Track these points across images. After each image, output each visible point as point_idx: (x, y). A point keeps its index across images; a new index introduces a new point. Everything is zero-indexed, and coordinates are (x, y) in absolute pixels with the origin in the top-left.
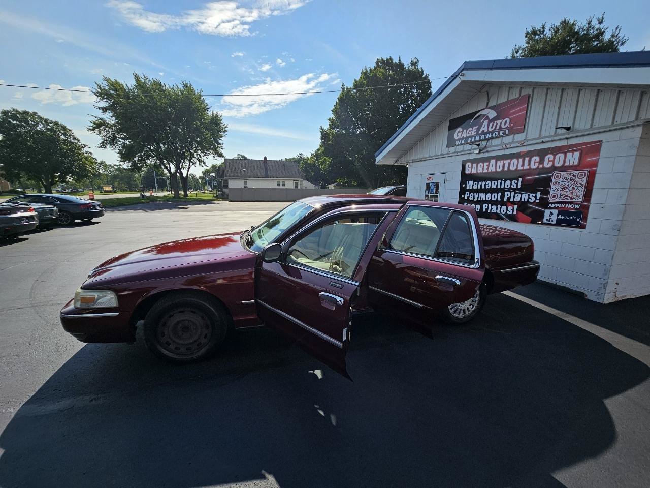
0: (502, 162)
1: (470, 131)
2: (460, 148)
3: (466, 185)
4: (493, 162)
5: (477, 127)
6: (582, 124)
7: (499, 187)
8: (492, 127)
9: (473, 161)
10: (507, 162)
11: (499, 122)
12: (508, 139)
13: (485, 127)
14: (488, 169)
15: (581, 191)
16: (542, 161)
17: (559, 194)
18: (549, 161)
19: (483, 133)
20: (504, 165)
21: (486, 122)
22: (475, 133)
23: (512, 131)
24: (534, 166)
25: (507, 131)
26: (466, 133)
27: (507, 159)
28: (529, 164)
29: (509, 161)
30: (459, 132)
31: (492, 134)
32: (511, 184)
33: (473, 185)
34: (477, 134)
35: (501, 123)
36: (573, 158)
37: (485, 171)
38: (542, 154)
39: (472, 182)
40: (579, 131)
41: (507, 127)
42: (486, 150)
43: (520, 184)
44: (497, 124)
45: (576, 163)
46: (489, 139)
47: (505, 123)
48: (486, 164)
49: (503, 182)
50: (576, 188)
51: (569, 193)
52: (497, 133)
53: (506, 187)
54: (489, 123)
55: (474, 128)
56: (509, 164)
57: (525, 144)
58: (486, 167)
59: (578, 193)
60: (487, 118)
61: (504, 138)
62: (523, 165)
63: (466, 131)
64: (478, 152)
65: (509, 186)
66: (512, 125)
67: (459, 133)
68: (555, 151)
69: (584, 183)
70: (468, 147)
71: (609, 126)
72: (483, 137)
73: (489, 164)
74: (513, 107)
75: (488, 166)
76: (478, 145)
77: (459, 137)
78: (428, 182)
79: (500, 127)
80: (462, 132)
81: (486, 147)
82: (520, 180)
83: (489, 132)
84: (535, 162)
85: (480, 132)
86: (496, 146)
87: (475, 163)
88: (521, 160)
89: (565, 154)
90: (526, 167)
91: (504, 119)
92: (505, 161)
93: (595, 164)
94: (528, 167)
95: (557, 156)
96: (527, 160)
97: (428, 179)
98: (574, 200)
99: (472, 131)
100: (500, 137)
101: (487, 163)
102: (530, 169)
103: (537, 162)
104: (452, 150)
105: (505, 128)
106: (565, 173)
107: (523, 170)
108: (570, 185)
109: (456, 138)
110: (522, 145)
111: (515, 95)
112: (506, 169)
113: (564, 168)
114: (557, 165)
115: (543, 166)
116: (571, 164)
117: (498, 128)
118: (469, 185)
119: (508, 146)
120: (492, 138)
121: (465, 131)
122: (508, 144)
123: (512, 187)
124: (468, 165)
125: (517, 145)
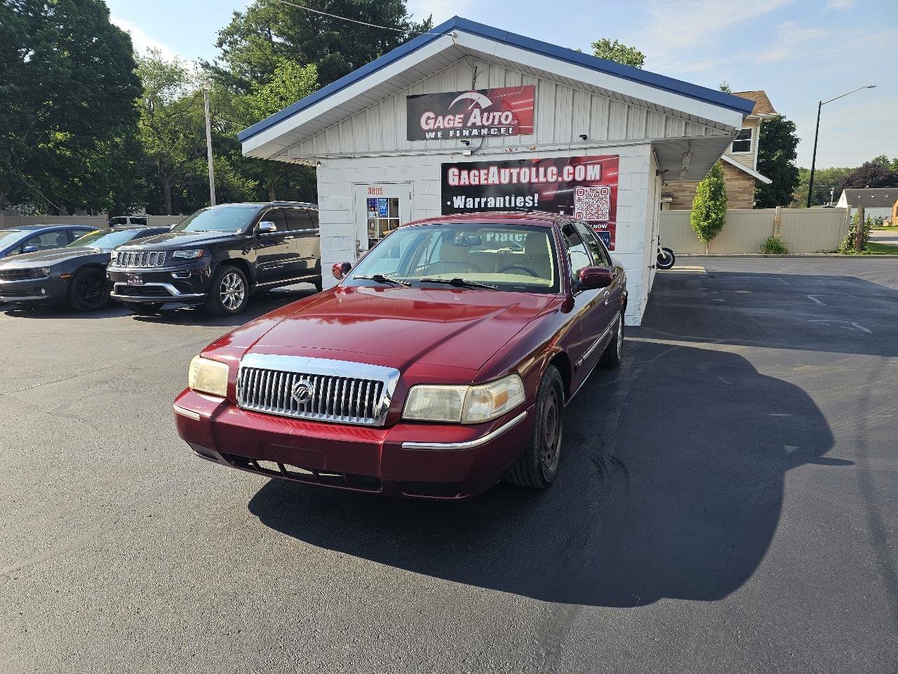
0: (507, 170)
1: (450, 119)
2: (436, 144)
3: (452, 203)
4: (494, 169)
5: (462, 116)
6: (598, 134)
7: (507, 205)
8: (487, 121)
9: (461, 166)
10: (515, 171)
11: (497, 114)
12: (513, 140)
13: (476, 118)
14: (487, 179)
15: (606, 208)
16: (560, 173)
17: (584, 213)
18: (569, 174)
19: (474, 126)
20: (511, 175)
21: (477, 111)
22: (461, 125)
23: (517, 131)
24: (551, 179)
25: (511, 129)
26: (442, 123)
27: (515, 167)
28: (545, 176)
29: (518, 170)
30: (429, 118)
31: (489, 130)
32: (525, 202)
33: (465, 203)
34: (465, 127)
35: (500, 117)
36: (594, 172)
37: (483, 182)
38: (560, 163)
39: (464, 197)
40: (596, 142)
41: (510, 124)
42: (481, 152)
43: (536, 201)
44: (494, 117)
45: (598, 178)
46: (483, 137)
47: (506, 117)
48: (483, 172)
49: (513, 198)
50: (601, 205)
51: (594, 211)
52: (496, 130)
53: (518, 204)
54: (482, 114)
55: (457, 116)
56: (519, 174)
57: (536, 149)
58: (483, 177)
59: (604, 212)
60: (477, 106)
61: (506, 138)
62: (537, 176)
63: (444, 119)
64: (470, 153)
65: (522, 204)
66: (516, 122)
67: (427, 121)
68: (574, 162)
69: (608, 200)
70: (450, 144)
71: (622, 141)
72: (475, 132)
73: (488, 171)
74: (514, 98)
75: (487, 174)
76: (468, 143)
77: (431, 126)
78: (372, 196)
79: (500, 122)
80: (436, 119)
81: (480, 148)
82: (536, 196)
83: (483, 127)
84: (553, 174)
85: (469, 124)
86: (496, 148)
87: (465, 169)
88: (534, 170)
89: (585, 166)
90: (542, 179)
91: (503, 112)
92: (512, 170)
93: (615, 179)
94: (544, 180)
95: (578, 168)
96: (542, 170)
97: (371, 191)
98: (600, 220)
99: (457, 121)
100: (501, 135)
101: (486, 171)
102: (547, 182)
103: (554, 174)
104: (418, 144)
105: (507, 125)
106: (587, 188)
107: (538, 183)
108: (595, 202)
109: (424, 126)
110: (533, 150)
111: (514, 81)
112: (515, 181)
113: (585, 183)
114: (578, 178)
115: (563, 179)
116: (593, 179)
117: (496, 122)
118: (458, 202)
119: (514, 150)
120: (489, 135)
121: (440, 118)
122: (514, 146)
123: (527, 204)
124: (453, 172)
125: (525, 149)
